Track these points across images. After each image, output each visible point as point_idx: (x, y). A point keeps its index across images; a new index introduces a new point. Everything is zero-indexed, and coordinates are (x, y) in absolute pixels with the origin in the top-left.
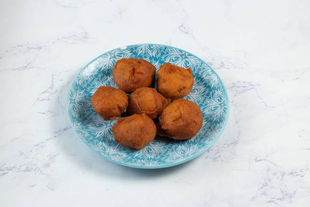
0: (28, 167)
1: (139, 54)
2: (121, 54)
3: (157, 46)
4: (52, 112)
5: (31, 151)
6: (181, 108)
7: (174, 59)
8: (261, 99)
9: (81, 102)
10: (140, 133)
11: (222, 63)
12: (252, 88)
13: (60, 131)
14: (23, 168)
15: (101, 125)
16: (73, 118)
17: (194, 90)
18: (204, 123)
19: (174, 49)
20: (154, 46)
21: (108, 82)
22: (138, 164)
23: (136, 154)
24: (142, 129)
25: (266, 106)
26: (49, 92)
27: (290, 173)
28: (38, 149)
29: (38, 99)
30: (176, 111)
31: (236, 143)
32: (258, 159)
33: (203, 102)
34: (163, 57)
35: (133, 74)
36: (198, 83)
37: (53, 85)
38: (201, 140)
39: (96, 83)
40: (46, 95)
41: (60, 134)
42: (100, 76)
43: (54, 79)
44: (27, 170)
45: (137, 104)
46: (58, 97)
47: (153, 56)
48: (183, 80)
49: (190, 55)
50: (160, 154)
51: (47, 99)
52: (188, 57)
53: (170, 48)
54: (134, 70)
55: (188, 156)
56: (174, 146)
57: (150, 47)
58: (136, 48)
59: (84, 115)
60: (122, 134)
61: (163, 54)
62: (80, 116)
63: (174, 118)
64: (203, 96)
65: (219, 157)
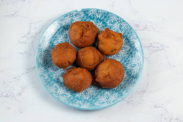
0: (7, 94)
1: (89, 15)
2: (77, 14)
3: (103, 11)
4: (27, 53)
5: (11, 82)
6: (110, 69)
7: (113, 22)
8: (168, 59)
9: (46, 50)
10: (80, 84)
11: (146, 26)
12: (162, 49)
13: (31, 68)
14: (4, 94)
15: (57, 69)
16: (39, 64)
17: (123, 48)
18: (125, 76)
19: (114, 15)
20: (100, 10)
21: (66, 35)
22: (77, 106)
23: (77, 95)
24: (81, 81)
25: (170, 65)
26: (27, 37)
27: (176, 119)
28: (15, 81)
29: (19, 41)
30: (106, 70)
31: (144, 92)
32: (157, 106)
33: (127, 59)
34: (105, 20)
35: (82, 36)
36: (126, 43)
37: (30, 31)
38: (121, 89)
39: (58, 35)
40: (25, 39)
41: (30, 71)
42: (61, 30)
43: (31, 27)
44: (7, 96)
45: (82, 60)
46: (33, 42)
47: (99, 18)
48: (115, 44)
49: (124, 21)
50: (93, 96)
51: (25, 42)
52: (122, 22)
53: (111, 13)
54: (83, 33)
55: (110, 103)
56: (103, 91)
57: (97, 11)
58: (88, 11)
59: (47, 60)
60: (69, 82)
61: (105, 17)
62: (44, 62)
63: (104, 76)
64: (128, 53)
65: (132, 101)
